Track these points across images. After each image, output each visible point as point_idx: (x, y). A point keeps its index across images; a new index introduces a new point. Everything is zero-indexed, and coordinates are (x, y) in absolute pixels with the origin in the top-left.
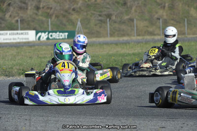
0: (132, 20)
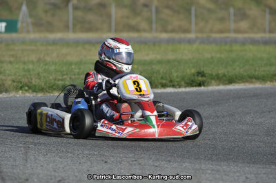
0: (102, 6)
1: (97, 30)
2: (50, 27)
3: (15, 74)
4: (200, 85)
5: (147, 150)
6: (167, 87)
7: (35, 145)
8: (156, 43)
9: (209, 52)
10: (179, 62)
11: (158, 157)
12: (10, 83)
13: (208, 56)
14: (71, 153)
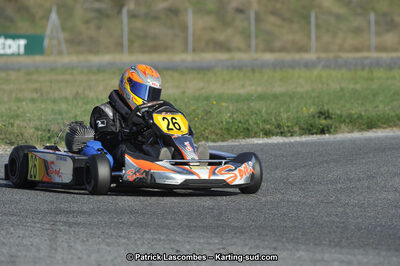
0: (174, 12)
1: (166, 49)
2: (93, 46)
3: (40, 118)
4: (322, 132)
5: (242, 233)
6: (273, 135)
7: (70, 227)
8: (256, 68)
9: (336, 81)
10: (291, 97)
11: (257, 242)
12: (32, 131)
13: (335, 86)
14: (124, 238)
